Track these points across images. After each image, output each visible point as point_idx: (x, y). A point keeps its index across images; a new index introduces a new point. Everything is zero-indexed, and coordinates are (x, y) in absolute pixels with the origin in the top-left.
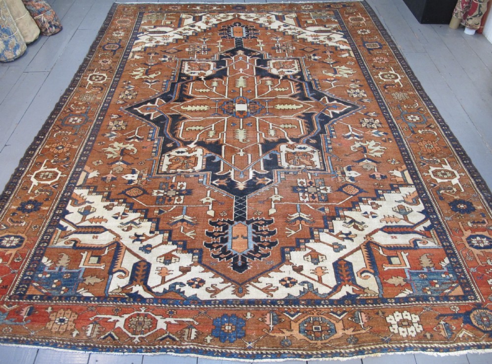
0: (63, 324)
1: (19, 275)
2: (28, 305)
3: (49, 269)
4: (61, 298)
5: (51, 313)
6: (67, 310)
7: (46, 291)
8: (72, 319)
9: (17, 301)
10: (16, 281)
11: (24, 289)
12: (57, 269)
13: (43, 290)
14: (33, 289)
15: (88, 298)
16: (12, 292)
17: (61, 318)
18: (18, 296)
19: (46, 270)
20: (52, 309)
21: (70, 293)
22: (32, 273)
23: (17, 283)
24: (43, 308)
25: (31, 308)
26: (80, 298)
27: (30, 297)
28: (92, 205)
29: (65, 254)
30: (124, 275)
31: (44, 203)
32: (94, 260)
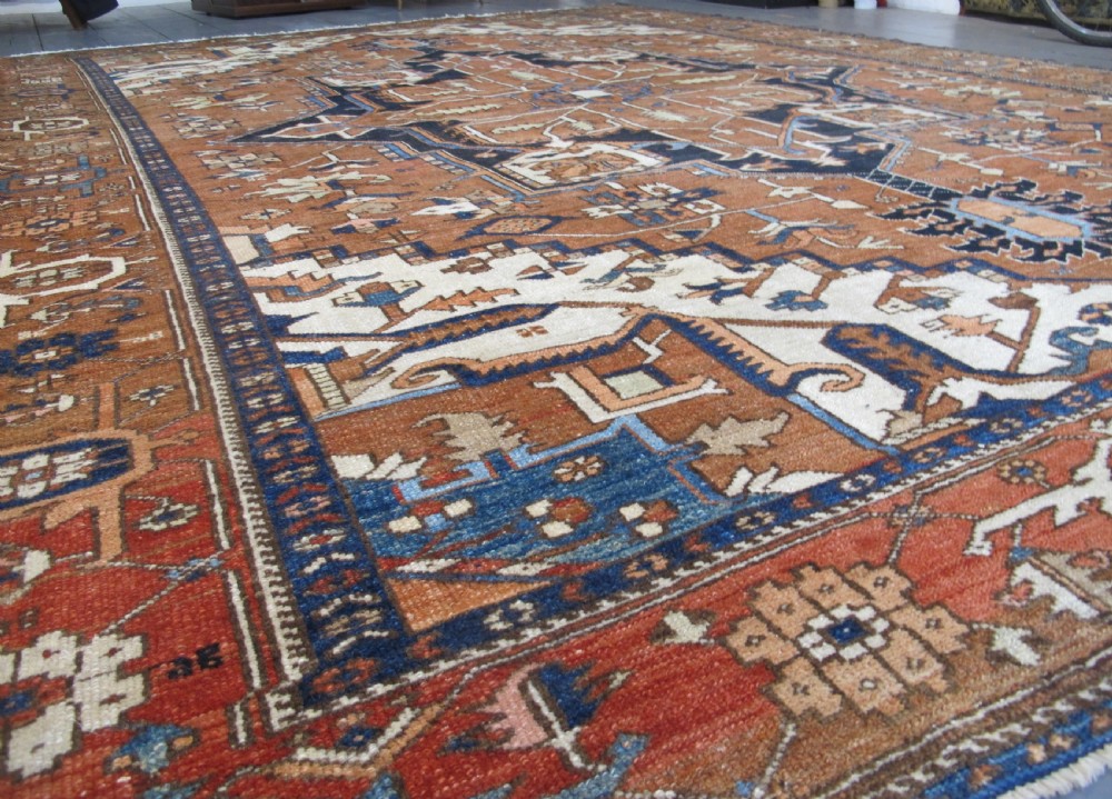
0: (875, 641)
1: (245, 567)
2: (502, 673)
3: (424, 486)
4: (676, 551)
5: (720, 634)
6: (801, 578)
7: (534, 569)
8: (889, 597)
9: (379, 689)
10: (255, 604)
11: (372, 616)
12: (481, 472)
13: (517, 569)
14: (434, 592)
15: (820, 497)
16: (292, 668)
17: (822, 622)
18: (363, 664)
19: (413, 493)
20: (695, 616)
21: (700, 513)
22: (336, 536)
23: (272, 608)
24: (636, 639)
25: (536, 677)
26: (784, 507)
27: (465, 630)
28: (381, 279)
29: (448, 417)
30: (843, 378)
31: (122, 329)
32: (633, 385)
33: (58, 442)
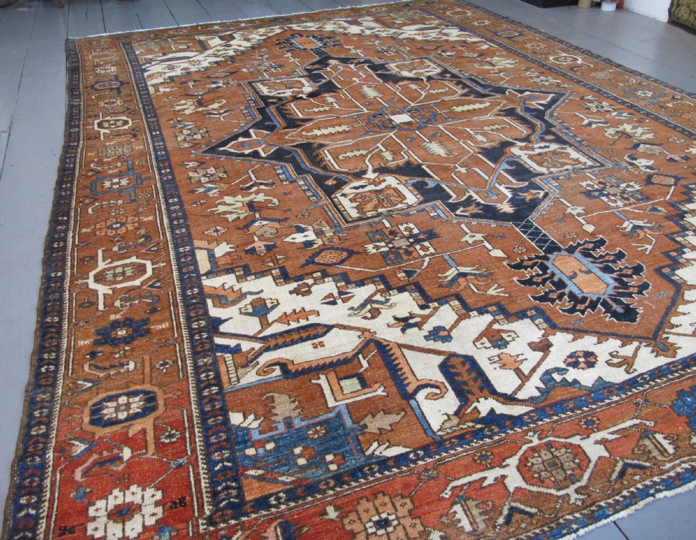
0: (390, 529)
1: (196, 466)
2: (270, 521)
3: (261, 433)
4: (339, 479)
5: (341, 517)
6: (376, 498)
7: (290, 479)
8: (403, 511)
9: (233, 522)
10: (198, 481)
11: (234, 492)
12: (281, 428)
13: (283, 478)
14: (256, 484)
15: (400, 460)
16: (208, 510)
17: (376, 518)
18: (229, 512)
19: (256, 436)
20: (337, 508)
21: (352, 463)
22: (227, 454)
23: (203, 485)
24: (314, 515)
25: (280, 525)
26: (384, 463)
27: (262, 503)
28: (262, 295)
29: (276, 395)
30: (437, 391)
31: (152, 318)
32: (351, 385)
33: (131, 389)
